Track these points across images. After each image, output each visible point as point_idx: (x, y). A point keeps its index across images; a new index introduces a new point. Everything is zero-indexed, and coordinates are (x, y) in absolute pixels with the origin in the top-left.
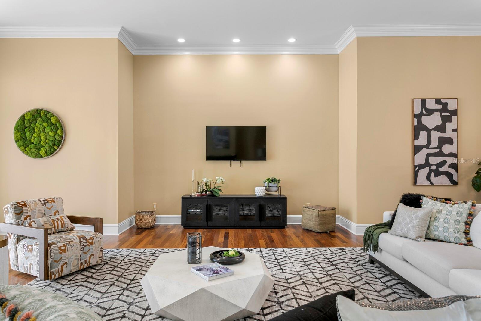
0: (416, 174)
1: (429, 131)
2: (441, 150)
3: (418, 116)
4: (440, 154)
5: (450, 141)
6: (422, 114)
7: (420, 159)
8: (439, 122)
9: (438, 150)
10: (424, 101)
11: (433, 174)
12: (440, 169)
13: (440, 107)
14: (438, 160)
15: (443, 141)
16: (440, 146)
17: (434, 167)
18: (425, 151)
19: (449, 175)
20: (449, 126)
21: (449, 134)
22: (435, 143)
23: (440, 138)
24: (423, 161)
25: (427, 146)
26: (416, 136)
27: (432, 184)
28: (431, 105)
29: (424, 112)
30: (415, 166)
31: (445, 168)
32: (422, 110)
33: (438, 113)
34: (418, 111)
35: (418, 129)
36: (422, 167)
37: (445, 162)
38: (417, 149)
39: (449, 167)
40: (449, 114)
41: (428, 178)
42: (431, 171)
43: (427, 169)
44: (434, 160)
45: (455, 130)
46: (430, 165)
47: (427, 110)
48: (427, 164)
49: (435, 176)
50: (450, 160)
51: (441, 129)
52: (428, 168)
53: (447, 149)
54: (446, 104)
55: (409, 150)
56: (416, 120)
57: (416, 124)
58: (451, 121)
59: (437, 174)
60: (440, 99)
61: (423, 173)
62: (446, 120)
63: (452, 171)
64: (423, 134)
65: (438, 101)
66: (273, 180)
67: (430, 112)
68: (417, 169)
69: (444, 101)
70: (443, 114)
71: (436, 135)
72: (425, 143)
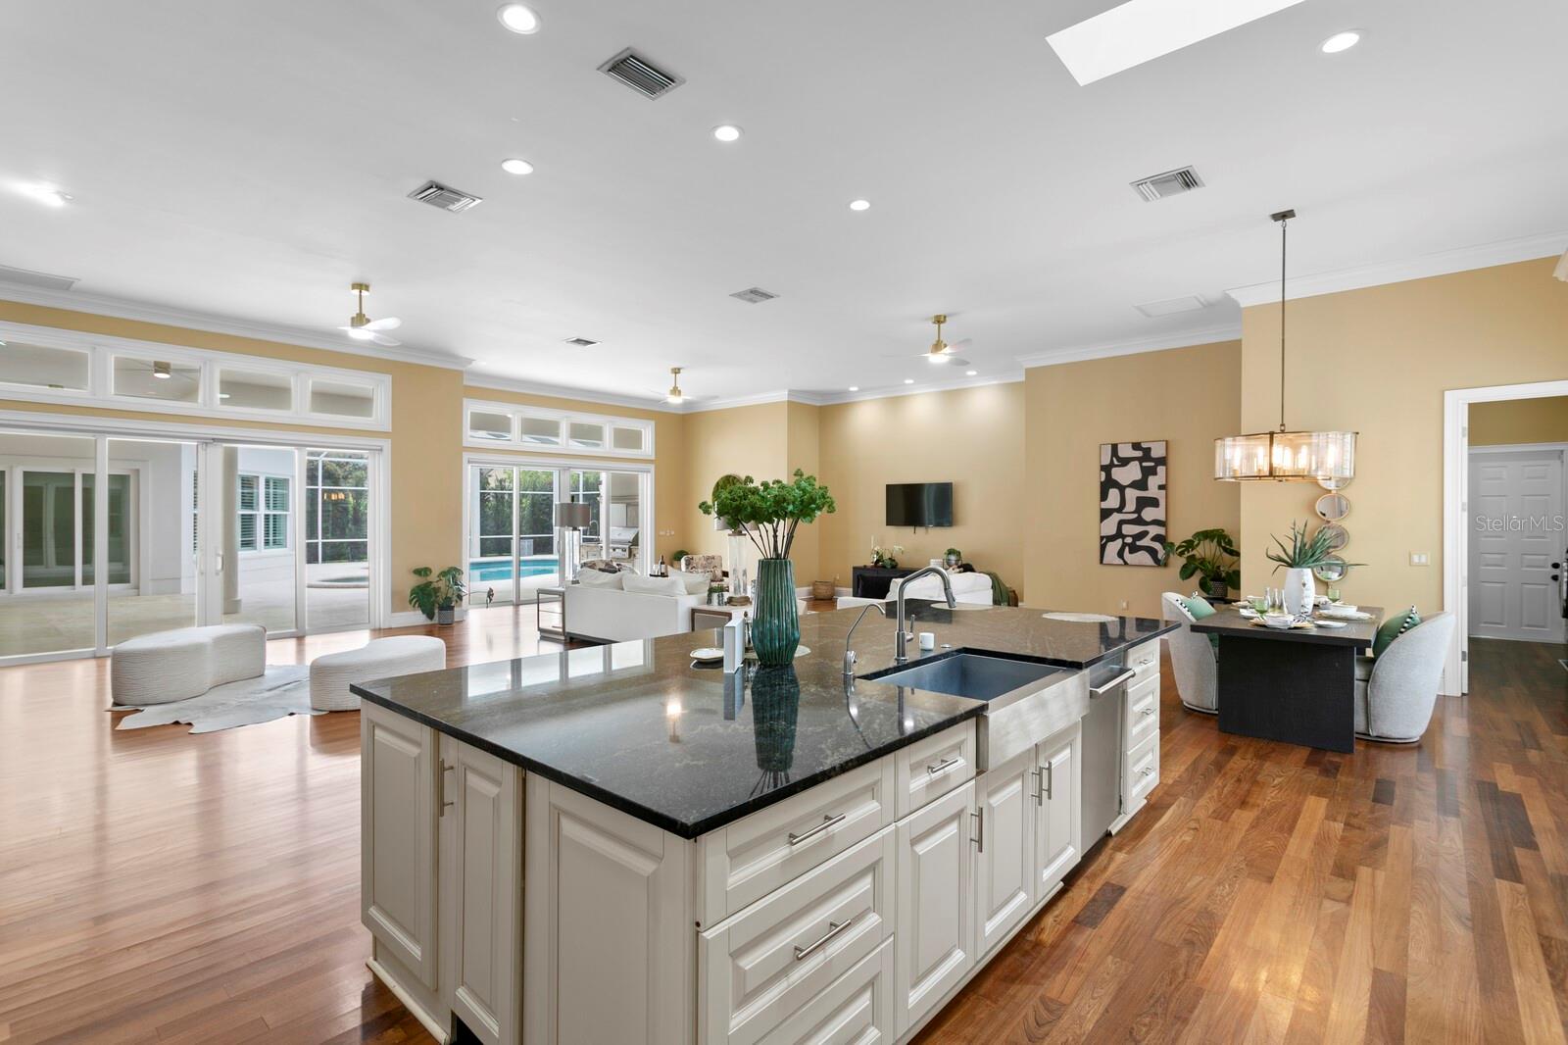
0: (1103, 548)
1: (1122, 489)
2: (1139, 515)
3: (1107, 469)
4: (1139, 521)
5: (1153, 502)
6: (1112, 465)
7: (1110, 526)
8: (1138, 476)
9: (1136, 515)
10: (1115, 447)
11: (1127, 549)
12: (1138, 543)
13: (1139, 454)
14: (1137, 529)
15: (1143, 503)
16: (1138, 510)
17: (1129, 540)
18: (1116, 517)
19: (1153, 552)
20: (1153, 482)
21: (1153, 491)
22: (1131, 506)
23: (1138, 499)
24: (1113, 531)
25: (1120, 510)
26: (1104, 497)
27: (1126, 563)
28: (1126, 451)
29: (1116, 463)
30: (1102, 538)
31: (1146, 542)
32: (1112, 460)
33: (1137, 462)
34: (1106, 461)
35: (1108, 484)
36: (1111, 538)
37: (1146, 533)
38: (1105, 514)
39: (1153, 539)
40: (1153, 464)
41: (1120, 554)
42: (1124, 545)
43: (1119, 542)
44: (1127, 529)
45: (1161, 487)
46: (1124, 537)
47: (1119, 459)
48: (1119, 535)
49: (1131, 552)
50: (1154, 530)
51: (1141, 485)
52: (1120, 540)
53: (1149, 514)
54: (1150, 449)
55: (1097, 515)
56: (1103, 474)
57: (1103, 479)
58: (1156, 474)
59: (1134, 549)
60: (1140, 443)
61: (1113, 547)
62: (1148, 472)
63: (1157, 546)
64: (1114, 493)
65: (1136, 446)
66: (951, 552)
67: (1125, 462)
68: (1105, 540)
69: (1144, 446)
70: (1144, 464)
71: (1132, 495)
72: (1116, 505)
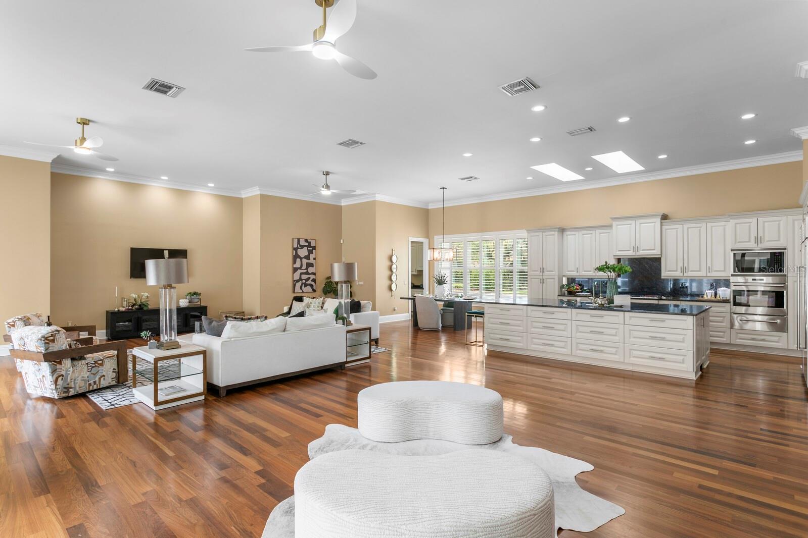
0: (294, 286)
1: (301, 259)
2: (307, 271)
3: (295, 249)
4: (307, 273)
5: (311, 265)
6: (297, 248)
7: (297, 276)
8: (306, 254)
9: (306, 271)
10: (299, 240)
11: (303, 285)
12: (307, 283)
13: (307, 244)
14: (306, 276)
16: (307, 269)
17: (304, 281)
18: (299, 271)
19: (312, 286)
20: (312, 256)
21: (311, 261)
22: (304, 267)
23: (307, 263)
24: (298, 278)
25: (300, 268)
26: (295, 262)
27: (303, 292)
28: (303, 243)
29: (299, 247)
30: (294, 281)
31: (309, 282)
32: (297, 246)
33: (306, 248)
34: (295, 246)
35: (296, 257)
36: (297, 281)
37: (309, 278)
38: (295, 270)
39: (312, 281)
40: (311, 249)
41: (301, 288)
42: (302, 283)
44: (304, 277)
45: (314, 259)
46: (302, 280)
47: (300, 245)
48: (300, 279)
49: (305, 287)
50: (312, 277)
51: (307, 257)
52: (301, 282)
53: (311, 270)
55: (291, 271)
56: (294, 251)
57: (294, 254)
58: (312, 253)
59: (306, 285)
61: (298, 285)
62: (310, 252)
63: (313, 283)
64: (298, 260)
65: (306, 240)
66: (195, 294)
67: (302, 247)
68: (295, 282)
69: (309, 241)
70: (309, 249)
71: (305, 261)
72: (299, 266)
